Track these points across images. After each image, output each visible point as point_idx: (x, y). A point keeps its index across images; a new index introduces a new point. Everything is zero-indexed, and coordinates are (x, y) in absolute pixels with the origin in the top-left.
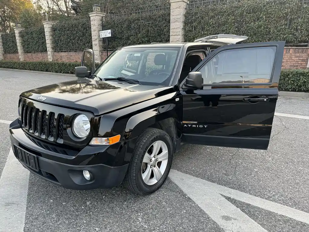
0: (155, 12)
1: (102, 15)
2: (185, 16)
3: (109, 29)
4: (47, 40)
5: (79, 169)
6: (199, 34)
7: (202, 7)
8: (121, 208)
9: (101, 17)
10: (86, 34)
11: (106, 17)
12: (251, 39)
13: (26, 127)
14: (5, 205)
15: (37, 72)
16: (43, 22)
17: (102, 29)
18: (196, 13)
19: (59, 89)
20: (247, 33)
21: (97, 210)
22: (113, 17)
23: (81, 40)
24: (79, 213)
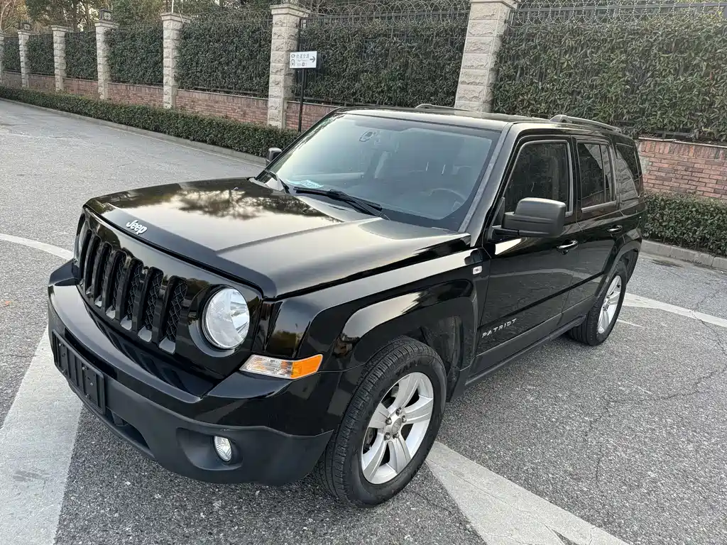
0: (431, 22)
1: (301, 14)
2: (503, 39)
3: (313, 50)
4: (167, 57)
5: (206, 432)
6: (530, 89)
7: (549, 23)
8: (297, 533)
9: (298, 19)
10: (257, 55)
11: (309, 19)
12: (661, 117)
13: (89, 289)
14: (14, 477)
15: (134, 129)
16: (163, 14)
17: (296, 49)
18: (529, 35)
19: (180, 198)
20: (653, 100)
21: (236, 528)
22: (326, 21)
23: (244, 67)
24: (192, 530)
